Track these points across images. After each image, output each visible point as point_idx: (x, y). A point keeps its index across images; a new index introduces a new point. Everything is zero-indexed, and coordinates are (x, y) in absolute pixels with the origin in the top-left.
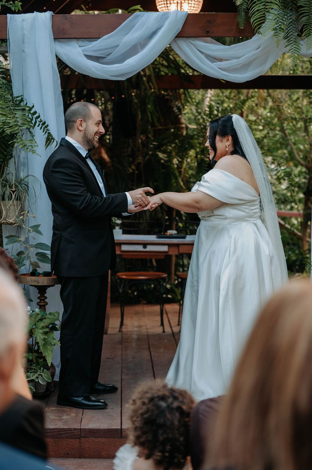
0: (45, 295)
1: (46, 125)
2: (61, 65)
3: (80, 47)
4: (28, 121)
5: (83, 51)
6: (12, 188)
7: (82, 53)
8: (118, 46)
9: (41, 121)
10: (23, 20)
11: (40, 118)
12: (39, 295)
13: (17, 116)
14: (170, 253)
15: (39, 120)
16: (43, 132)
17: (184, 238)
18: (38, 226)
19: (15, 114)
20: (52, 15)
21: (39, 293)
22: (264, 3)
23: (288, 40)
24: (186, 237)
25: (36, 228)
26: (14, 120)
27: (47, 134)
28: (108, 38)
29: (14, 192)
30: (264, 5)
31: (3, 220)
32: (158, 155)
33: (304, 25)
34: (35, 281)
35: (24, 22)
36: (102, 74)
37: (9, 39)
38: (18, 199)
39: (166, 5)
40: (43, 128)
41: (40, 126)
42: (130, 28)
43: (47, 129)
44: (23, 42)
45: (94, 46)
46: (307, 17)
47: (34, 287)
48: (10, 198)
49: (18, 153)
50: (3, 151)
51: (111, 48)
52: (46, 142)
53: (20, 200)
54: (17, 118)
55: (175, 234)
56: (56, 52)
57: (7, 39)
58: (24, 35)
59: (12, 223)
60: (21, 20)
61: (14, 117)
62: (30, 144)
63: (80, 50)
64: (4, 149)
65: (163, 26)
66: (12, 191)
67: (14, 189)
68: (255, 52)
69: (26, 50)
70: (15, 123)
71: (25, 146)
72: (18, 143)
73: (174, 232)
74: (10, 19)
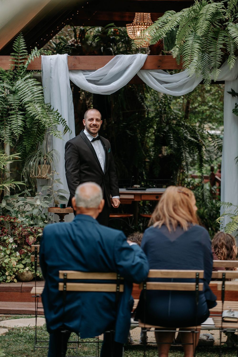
0: (63, 219)
1: (65, 121)
2: (73, 85)
3: (84, 75)
4: (56, 120)
5: (86, 77)
6: (44, 157)
7: (85, 79)
8: (107, 74)
9: (62, 119)
10: (51, 59)
11: (61, 117)
12: (60, 220)
13: (50, 117)
14: (136, 200)
15: (61, 118)
16: (63, 125)
17: (145, 190)
18: (60, 179)
19: (50, 116)
20: (68, 56)
21: (60, 218)
22: (190, 56)
23: (204, 75)
24: (146, 189)
25: (58, 180)
26: (49, 119)
27: (65, 126)
28: (101, 70)
29: (45, 160)
30: (190, 57)
31: (39, 176)
32: (127, 131)
33: (213, 67)
34: (59, 211)
35: (51, 60)
36: (96, 91)
37: (42, 70)
38: (48, 163)
39: (133, 33)
40: (63, 122)
41: (61, 121)
42: (113, 64)
43: (65, 124)
44: (51, 72)
45: (92, 75)
46: (214, 63)
47: (57, 215)
48: (43, 163)
49: (47, 137)
50: (39, 136)
51: (103, 76)
52: (64, 131)
53: (49, 164)
54: (51, 118)
55: (138, 187)
56: (70, 78)
57: (41, 70)
58: (51, 68)
59: (44, 177)
60: (49, 59)
61: (49, 118)
62: (58, 133)
63: (84, 76)
64: (39, 135)
65: (133, 63)
66: (44, 159)
67: (45, 158)
68: (186, 79)
69: (52, 77)
70: (50, 122)
71: (56, 134)
72: (52, 133)
73: (138, 186)
74: (43, 58)
